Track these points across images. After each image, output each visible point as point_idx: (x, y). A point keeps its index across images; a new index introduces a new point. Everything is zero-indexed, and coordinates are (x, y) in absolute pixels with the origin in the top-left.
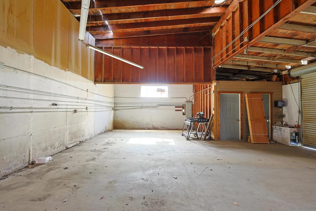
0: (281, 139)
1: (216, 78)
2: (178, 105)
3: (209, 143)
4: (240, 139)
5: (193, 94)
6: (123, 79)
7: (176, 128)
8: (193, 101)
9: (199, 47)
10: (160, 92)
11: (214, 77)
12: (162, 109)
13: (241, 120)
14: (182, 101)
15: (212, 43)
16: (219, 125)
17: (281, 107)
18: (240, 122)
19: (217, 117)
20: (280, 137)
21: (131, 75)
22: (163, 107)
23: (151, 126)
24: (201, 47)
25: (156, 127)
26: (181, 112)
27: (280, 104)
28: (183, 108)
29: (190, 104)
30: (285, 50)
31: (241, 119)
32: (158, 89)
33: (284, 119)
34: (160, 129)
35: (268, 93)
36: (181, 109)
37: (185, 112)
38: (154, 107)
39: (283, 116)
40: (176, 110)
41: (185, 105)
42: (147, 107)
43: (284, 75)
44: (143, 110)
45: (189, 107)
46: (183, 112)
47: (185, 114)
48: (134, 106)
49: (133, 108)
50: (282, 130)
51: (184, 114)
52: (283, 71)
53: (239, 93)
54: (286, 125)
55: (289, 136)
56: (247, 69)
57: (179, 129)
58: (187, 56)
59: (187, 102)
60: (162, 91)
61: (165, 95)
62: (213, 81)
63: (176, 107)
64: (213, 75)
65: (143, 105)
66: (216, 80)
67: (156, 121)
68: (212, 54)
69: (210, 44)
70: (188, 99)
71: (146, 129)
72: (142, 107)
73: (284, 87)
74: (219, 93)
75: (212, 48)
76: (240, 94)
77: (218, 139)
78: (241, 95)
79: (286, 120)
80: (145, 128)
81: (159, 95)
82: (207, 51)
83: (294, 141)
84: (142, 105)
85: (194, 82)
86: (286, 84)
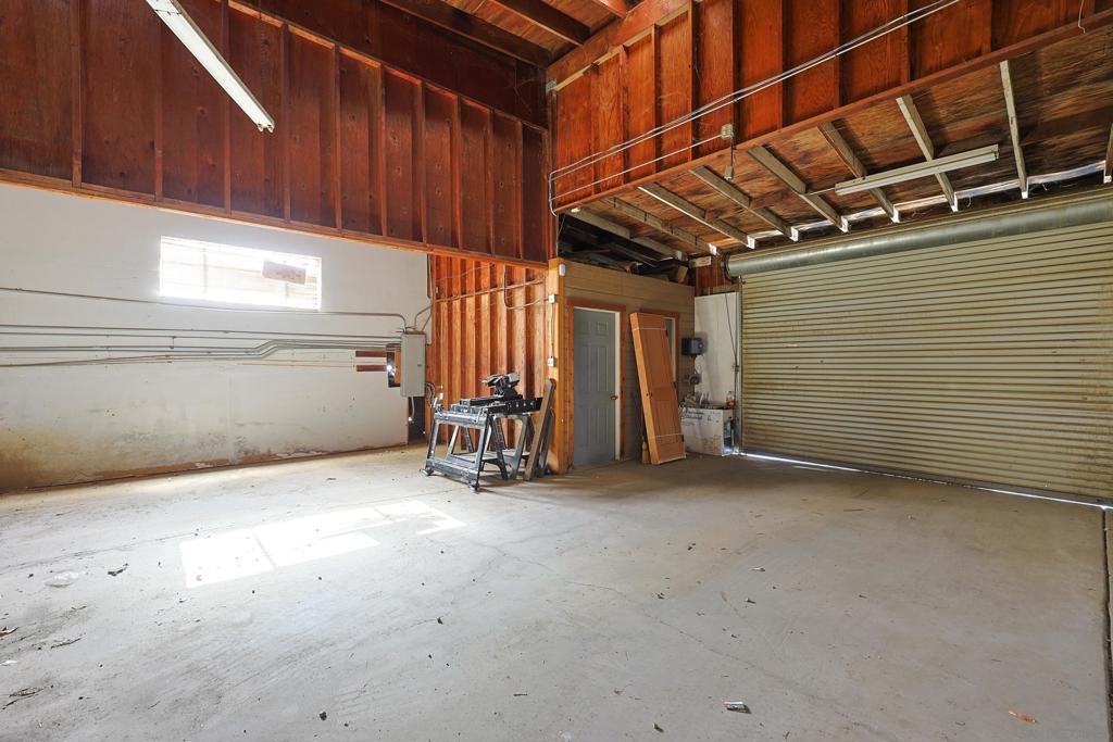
0: (700, 442)
1: (560, 250)
2: (369, 345)
3: (552, 489)
4: (618, 457)
5: (428, 302)
6: (86, 160)
7: (361, 446)
8: (429, 330)
9: (508, 116)
10: (282, 283)
11: (554, 246)
12: (293, 363)
13: (622, 398)
14: (385, 330)
15: (546, 116)
16: (571, 418)
17: (694, 356)
18: (618, 402)
19: (565, 391)
20: (699, 436)
21: (159, 153)
22: (299, 354)
23: (230, 452)
24: (515, 118)
25: (263, 450)
26: (382, 377)
27: (694, 346)
28: (390, 356)
29: (419, 342)
30: (751, 199)
31: (622, 392)
32: (267, 263)
33: (697, 388)
34: (285, 456)
35: (672, 314)
36: (382, 361)
37: (398, 374)
38: (247, 351)
39: (697, 379)
40: (361, 369)
41: (398, 345)
42: (209, 353)
43: (700, 268)
44: (176, 368)
45: (413, 353)
46: (390, 376)
47: (396, 381)
48: (108, 348)
49: (105, 355)
50: (705, 418)
51: (392, 384)
52: (697, 257)
53: (617, 310)
54: (705, 404)
55: (721, 433)
56: (628, 237)
57: (370, 445)
58: (466, 140)
59: (407, 333)
60: (294, 276)
61: (309, 298)
62: (552, 262)
63: (358, 354)
64: (551, 240)
65: (178, 342)
66: (560, 255)
67: (258, 424)
68: (548, 159)
69: (541, 120)
70: (410, 323)
71: (199, 466)
72: (168, 355)
73: (698, 299)
74: (571, 304)
75: (546, 134)
76: (618, 314)
77: (569, 467)
78: (622, 317)
79: (702, 389)
80: (193, 464)
81: (275, 297)
82: (532, 141)
83: (728, 443)
84: (169, 342)
85: (490, 253)
86: (703, 294)
